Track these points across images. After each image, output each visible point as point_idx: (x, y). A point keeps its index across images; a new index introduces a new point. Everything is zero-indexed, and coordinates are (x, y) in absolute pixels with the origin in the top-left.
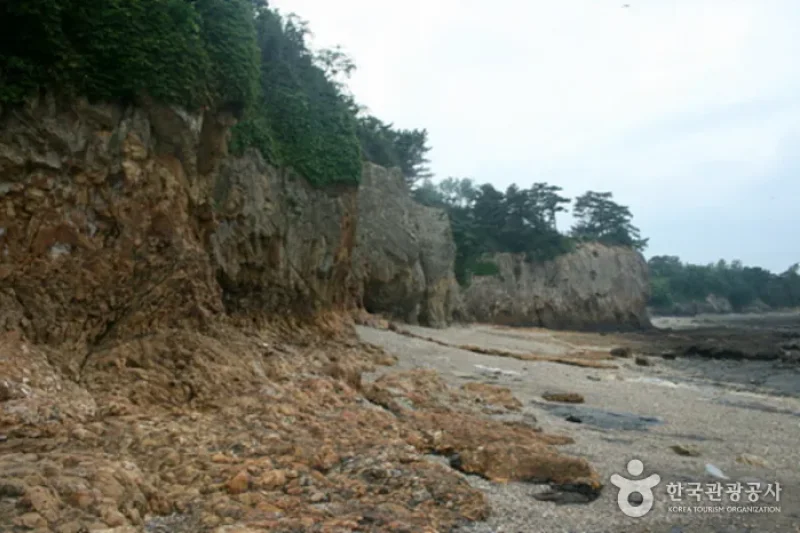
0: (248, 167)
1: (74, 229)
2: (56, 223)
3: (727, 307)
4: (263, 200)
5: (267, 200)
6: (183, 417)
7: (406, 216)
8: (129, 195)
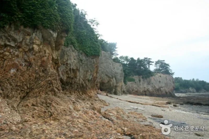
0: (70, 50)
1: (18, 65)
2: (13, 63)
3: (195, 91)
4: (73, 59)
5: (75, 59)
6: (48, 123)
7: (111, 65)
8: (35, 55)
